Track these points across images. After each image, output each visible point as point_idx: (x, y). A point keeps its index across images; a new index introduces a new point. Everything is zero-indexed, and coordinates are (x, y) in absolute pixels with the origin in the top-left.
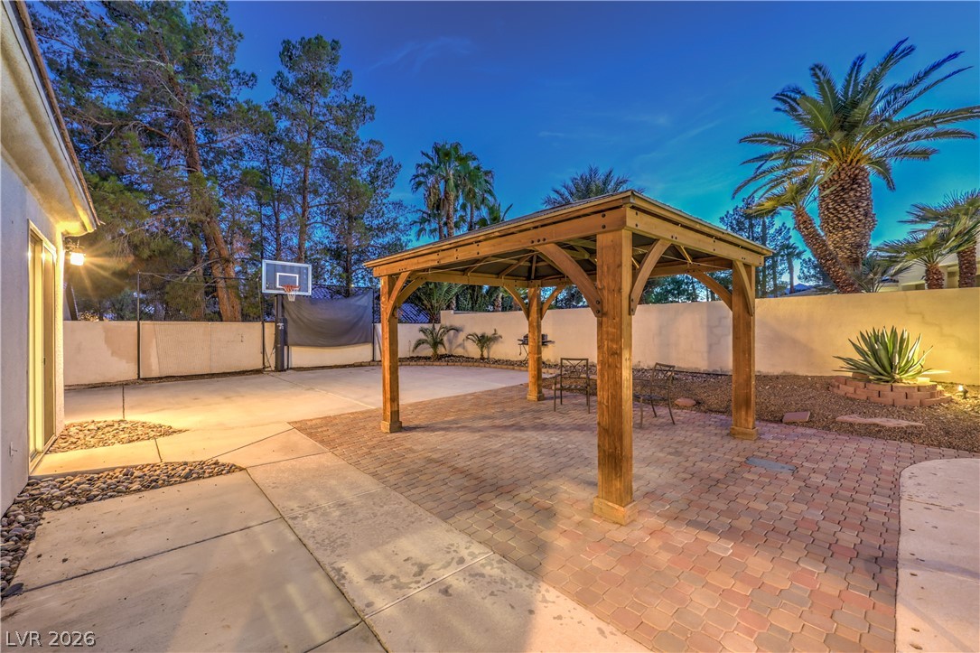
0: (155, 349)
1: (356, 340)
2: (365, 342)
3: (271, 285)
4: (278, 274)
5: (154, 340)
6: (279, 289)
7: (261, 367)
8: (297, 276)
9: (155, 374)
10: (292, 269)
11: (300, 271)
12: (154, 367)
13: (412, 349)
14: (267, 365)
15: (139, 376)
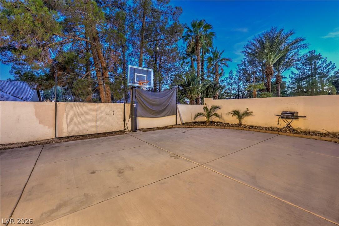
0: (65, 119)
1: (168, 113)
2: (173, 114)
3: (133, 80)
4: (136, 74)
5: (65, 114)
6: (136, 83)
7: (123, 129)
8: (146, 76)
9: (65, 134)
10: (143, 72)
11: (147, 73)
12: (65, 130)
13: (193, 118)
14: (126, 128)
15: (56, 136)
